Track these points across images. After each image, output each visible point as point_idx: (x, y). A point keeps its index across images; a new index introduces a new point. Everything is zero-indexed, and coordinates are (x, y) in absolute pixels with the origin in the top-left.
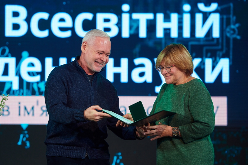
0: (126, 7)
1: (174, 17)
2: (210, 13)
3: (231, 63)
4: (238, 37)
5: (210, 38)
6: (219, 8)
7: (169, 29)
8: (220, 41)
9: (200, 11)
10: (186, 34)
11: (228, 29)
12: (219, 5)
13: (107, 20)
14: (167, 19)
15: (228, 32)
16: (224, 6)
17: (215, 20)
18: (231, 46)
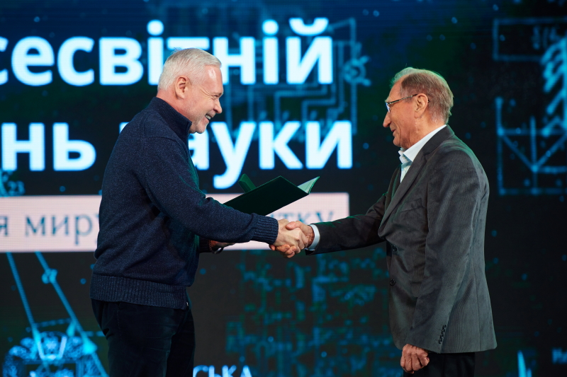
0: (155, 27)
1: (247, 44)
2: (313, 37)
3: (355, 131)
4: (367, 82)
5: (314, 85)
6: (331, 29)
7: (238, 68)
8: (334, 89)
9: (294, 34)
10: (271, 77)
11: (347, 68)
12: (331, 22)
13: (120, 52)
14: (234, 47)
15: (349, 72)
16: (340, 24)
17: (323, 50)
18: (354, 98)
